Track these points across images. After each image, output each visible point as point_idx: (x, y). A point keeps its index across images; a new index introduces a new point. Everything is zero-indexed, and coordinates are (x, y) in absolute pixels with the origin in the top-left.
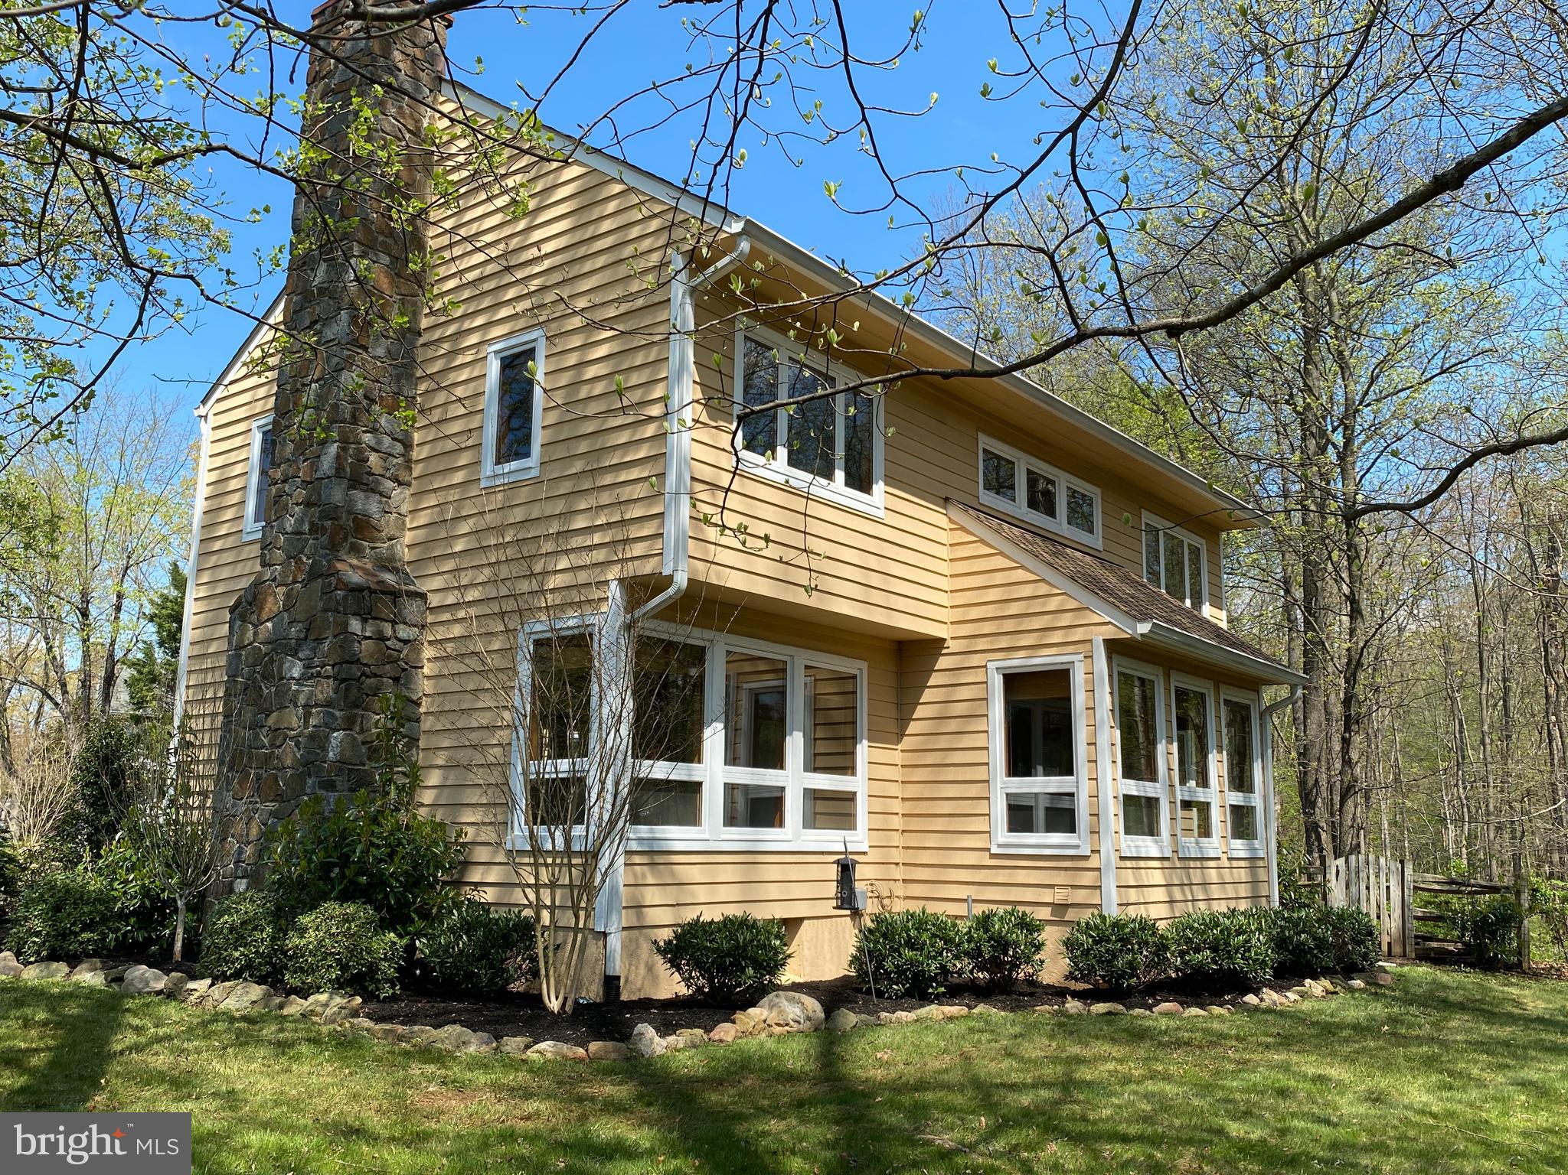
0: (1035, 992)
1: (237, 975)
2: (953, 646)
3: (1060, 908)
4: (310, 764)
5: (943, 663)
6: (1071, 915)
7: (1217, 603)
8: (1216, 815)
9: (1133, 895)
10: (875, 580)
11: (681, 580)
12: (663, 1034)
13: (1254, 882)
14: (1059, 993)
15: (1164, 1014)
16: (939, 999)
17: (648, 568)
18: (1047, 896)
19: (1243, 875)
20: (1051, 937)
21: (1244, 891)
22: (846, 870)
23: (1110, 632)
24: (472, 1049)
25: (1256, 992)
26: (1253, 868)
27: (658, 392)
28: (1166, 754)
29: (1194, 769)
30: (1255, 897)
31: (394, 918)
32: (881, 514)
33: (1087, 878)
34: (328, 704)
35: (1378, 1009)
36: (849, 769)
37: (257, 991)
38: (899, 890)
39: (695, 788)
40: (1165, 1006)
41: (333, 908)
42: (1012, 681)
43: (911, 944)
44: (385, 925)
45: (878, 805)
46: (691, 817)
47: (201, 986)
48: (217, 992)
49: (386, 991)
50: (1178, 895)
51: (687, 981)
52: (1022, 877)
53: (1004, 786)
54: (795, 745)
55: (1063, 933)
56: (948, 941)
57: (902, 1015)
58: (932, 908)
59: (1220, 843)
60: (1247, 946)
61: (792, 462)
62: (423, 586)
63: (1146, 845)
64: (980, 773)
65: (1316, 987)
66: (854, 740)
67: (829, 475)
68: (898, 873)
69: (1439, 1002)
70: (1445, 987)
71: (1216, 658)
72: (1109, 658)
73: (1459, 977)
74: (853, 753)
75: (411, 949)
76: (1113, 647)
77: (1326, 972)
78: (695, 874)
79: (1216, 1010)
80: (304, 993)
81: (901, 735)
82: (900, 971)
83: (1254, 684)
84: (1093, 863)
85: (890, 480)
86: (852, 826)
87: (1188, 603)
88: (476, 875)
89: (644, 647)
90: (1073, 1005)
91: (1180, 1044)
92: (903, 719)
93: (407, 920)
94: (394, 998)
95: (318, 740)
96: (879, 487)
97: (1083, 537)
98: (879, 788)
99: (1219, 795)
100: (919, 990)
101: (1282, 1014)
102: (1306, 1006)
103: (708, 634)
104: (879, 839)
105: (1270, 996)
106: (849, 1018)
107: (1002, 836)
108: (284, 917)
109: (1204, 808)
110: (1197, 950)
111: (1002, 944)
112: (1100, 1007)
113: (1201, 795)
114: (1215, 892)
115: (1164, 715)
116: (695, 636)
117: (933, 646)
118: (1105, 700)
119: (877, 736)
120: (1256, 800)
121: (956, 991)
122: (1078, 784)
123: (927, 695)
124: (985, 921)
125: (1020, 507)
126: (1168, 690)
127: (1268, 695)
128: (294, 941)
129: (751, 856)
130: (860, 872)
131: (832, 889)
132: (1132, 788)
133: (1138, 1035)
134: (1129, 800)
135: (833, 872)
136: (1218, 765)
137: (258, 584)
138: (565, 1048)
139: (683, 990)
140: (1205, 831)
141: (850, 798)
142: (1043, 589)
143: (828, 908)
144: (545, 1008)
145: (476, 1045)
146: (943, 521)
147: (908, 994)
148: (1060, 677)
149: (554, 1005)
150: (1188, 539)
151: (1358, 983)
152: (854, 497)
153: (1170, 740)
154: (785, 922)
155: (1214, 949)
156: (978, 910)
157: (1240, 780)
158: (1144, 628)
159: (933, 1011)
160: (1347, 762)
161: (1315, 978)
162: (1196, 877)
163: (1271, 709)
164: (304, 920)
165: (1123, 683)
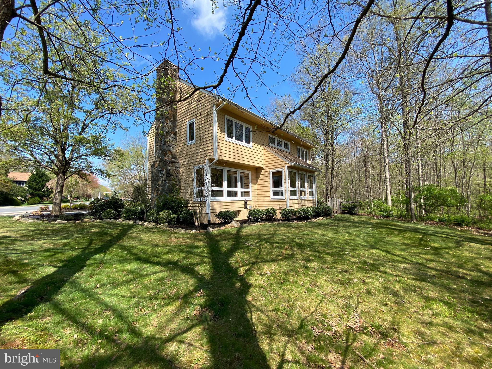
0: (276, 220)
1: (151, 222)
2: (264, 168)
3: (280, 207)
4: (163, 190)
5: (263, 171)
6: (282, 208)
7: (310, 160)
8: (306, 192)
9: (292, 205)
10: (251, 158)
11: (217, 159)
12: (212, 229)
13: (313, 203)
14: (279, 220)
15: (295, 223)
16: (260, 222)
17: (210, 157)
18: (279, 206)
19: (312, 202)
20: (278, 212)
21: (312, 204)
22: (246, 203)
23: (288, 165)
24: (182, 232)
25: (310, 219)
26: (313, 200)
27: (211, 128)
28: (298, 184)
29: (303, 186)
30: (313, 205)
31: (175, 213)
32: (252, 147)
33: (284, 203)
34: (165, 180)
35: (330, 221)
36: (248, 188)
37: (154, 224)
38: (257, 205)
39: (222, 191)
40: (295, 222)
41: (164, 211)
42: (274, 173)
43: (255, 213)
44: (174, 213)
45: (253, 193)
46: (222, 196)
47: (146, 223)
48: (148, 224)
49: (173, 223)
50: (300, 205)
51: (220, 220)
52: (275, 203)
53: (272, 189)
54: (239, 184)
55: (280, 211)
56: (261, 213)
57: (253, 224)
58: (259, 208)
59: (307, 196)
60: (309, 212)
61: (236, 139)
62: (179, 161)
63: (294, 197)
64: (268, 188)
65: (321, 218)
66: (249, 183)
67: (242, 141)
68: (257, 203)
69: (341, 220)
70: (343, 217)
71: (306, 168)
72: (288, 169)
73: (346, 216)
74: (249, 185)
75: (178, 217)
76: (289, 167)
77: (323, 216)
78: (224, 204)
79: (303, 222)
80: (160, 224)
81: (257, 182)
82: (254, 218)
83: (313, 172)
84: (285, 200)
85: (253, 142)
86: (249, 196)
87: (305, 160)
88: (189, 205)
89: (212, 169)
90: (280, 222)
91: (295, 227)
92: (257, 180)
93: (177, 212)
94: (175, 224)
95: (164, 186)
96: (251, 143)
97: (287, 150)
98: (253, 190)
99: (307, 189)
100: (257, 220)
101: (314, 222)
102: (318, 221)
103: (223, 167)
104: (253, 198)
105: (312, 220)
106: (244, 225)
107: (272, 197)
108: (158, 212)
109: (304, 192)
110: (301, 213)
111: (270, 213)
112: (285, 222)
113: (304, 189)
114: (307, 204)
115: (298, 177)
116: (222, 168)
117: (261, 168)
118: (287, 175)
119: (253, 183)
120: (314, 190)
121: (263, 221)
122: (283, 189)
123: (261, 176)
124: (267, 210)
125: (276, 146)
126: (298, 173)
127: (316, 174)
128: (159, 216)
129: (232, 201)
130: (248, 203)
131: (244, 206)
132: (292, 189)
133: (289, 226)
134: (291, 191)
135: (244, 203)
136: (307, 185)
137: (155, 162)
138: (196, 231)
139: (220, 222)
140: (305, 195)
141: (248, 192)
142: (275, 156)
143: (243, 209)
144: (195, 225)
145: (183, 231)
146: (263, 148)
147: (255, 221)
148: (280, 172)
149: (197, 225)
150: (305, 150)
151: (328, 217)
152: (247, 145)
153: (298, 181)
154: (239, 211)
155: (303, 213)
156: (267, 208)
157: (311, 187)
158: (293, 164)
159: (258, 223)
160: (332, 184)
161: (321, 217)
162: (303, 202)
163: (316, 176)
164: (160, 213)
165: (290, 173)
